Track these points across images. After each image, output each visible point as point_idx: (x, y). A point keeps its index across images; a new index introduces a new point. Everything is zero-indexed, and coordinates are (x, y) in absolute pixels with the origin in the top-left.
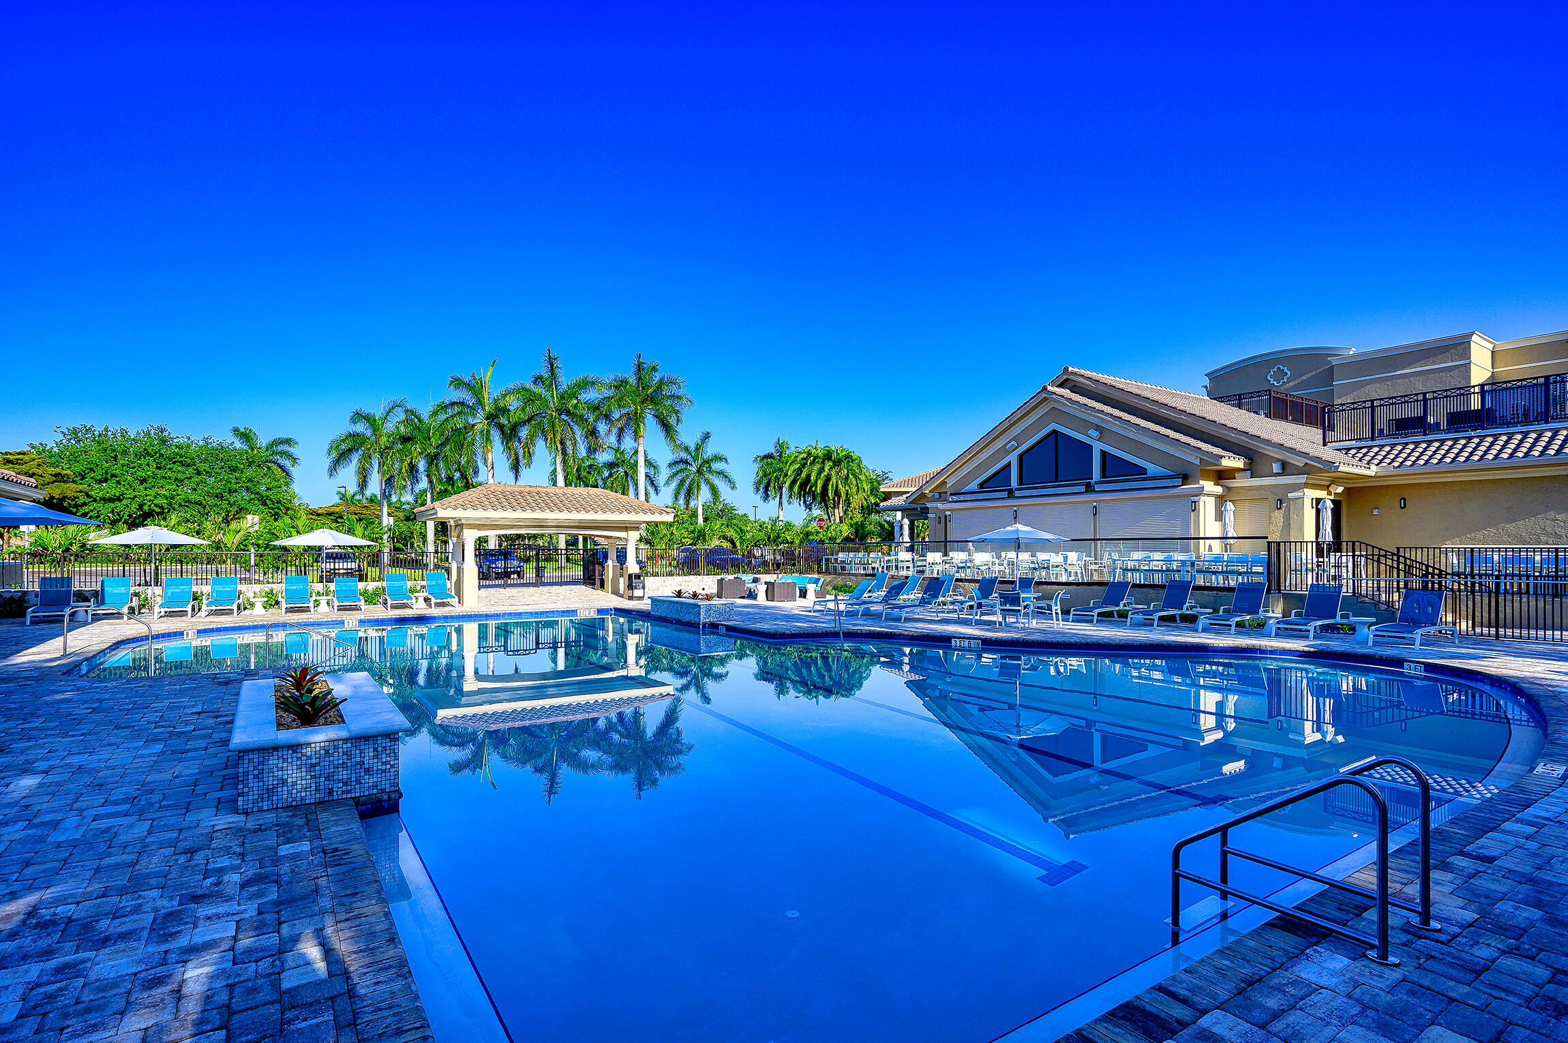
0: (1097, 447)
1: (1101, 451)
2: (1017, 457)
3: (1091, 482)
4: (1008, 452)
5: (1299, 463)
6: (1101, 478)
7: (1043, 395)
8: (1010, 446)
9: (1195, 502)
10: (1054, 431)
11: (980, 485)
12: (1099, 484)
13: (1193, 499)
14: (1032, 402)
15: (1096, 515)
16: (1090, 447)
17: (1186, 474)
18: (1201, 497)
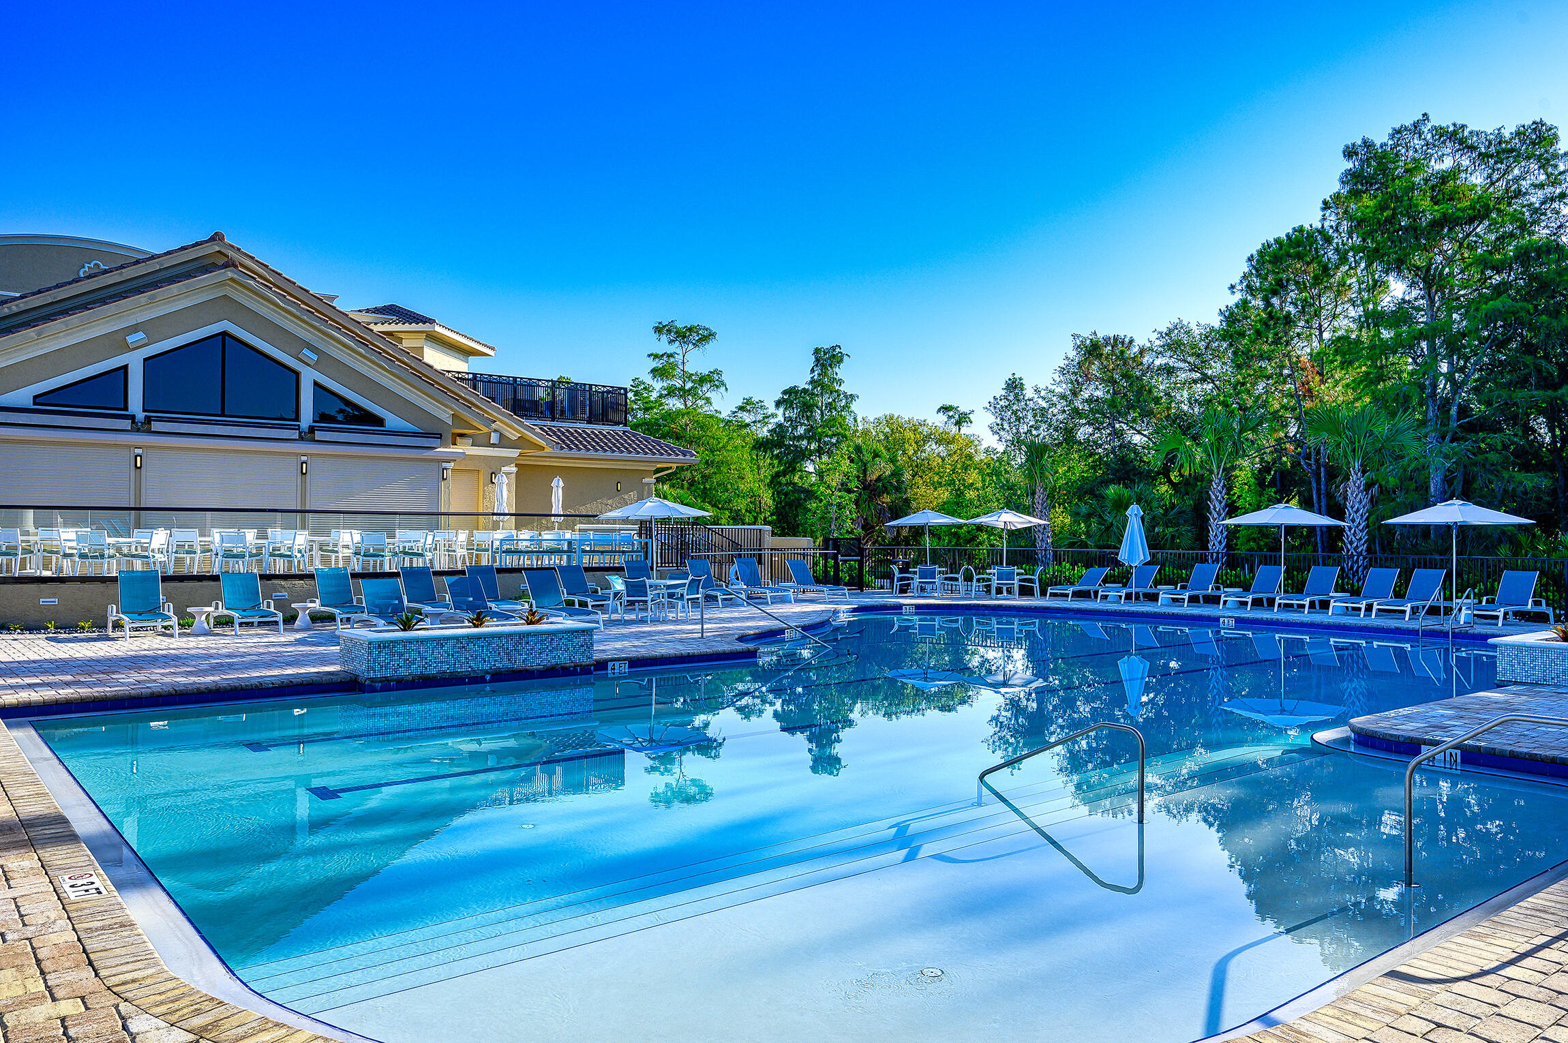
0: (308, 377)
1: (316, 384)
2: (145, 360)
3: (299, 425)
4: (128, 349)
5: (513, 435)
6: (314, 421)
7: (230, 274)
8: (130, 339)
9: (446, 469)
10: (224, 334)
11: (35, 397)
12: (312, 430)
13: (444, 465)
14: (204, 279)
15: (308, 474)
16: (297, 374)
17: (441, 435)
18: (453, 464)
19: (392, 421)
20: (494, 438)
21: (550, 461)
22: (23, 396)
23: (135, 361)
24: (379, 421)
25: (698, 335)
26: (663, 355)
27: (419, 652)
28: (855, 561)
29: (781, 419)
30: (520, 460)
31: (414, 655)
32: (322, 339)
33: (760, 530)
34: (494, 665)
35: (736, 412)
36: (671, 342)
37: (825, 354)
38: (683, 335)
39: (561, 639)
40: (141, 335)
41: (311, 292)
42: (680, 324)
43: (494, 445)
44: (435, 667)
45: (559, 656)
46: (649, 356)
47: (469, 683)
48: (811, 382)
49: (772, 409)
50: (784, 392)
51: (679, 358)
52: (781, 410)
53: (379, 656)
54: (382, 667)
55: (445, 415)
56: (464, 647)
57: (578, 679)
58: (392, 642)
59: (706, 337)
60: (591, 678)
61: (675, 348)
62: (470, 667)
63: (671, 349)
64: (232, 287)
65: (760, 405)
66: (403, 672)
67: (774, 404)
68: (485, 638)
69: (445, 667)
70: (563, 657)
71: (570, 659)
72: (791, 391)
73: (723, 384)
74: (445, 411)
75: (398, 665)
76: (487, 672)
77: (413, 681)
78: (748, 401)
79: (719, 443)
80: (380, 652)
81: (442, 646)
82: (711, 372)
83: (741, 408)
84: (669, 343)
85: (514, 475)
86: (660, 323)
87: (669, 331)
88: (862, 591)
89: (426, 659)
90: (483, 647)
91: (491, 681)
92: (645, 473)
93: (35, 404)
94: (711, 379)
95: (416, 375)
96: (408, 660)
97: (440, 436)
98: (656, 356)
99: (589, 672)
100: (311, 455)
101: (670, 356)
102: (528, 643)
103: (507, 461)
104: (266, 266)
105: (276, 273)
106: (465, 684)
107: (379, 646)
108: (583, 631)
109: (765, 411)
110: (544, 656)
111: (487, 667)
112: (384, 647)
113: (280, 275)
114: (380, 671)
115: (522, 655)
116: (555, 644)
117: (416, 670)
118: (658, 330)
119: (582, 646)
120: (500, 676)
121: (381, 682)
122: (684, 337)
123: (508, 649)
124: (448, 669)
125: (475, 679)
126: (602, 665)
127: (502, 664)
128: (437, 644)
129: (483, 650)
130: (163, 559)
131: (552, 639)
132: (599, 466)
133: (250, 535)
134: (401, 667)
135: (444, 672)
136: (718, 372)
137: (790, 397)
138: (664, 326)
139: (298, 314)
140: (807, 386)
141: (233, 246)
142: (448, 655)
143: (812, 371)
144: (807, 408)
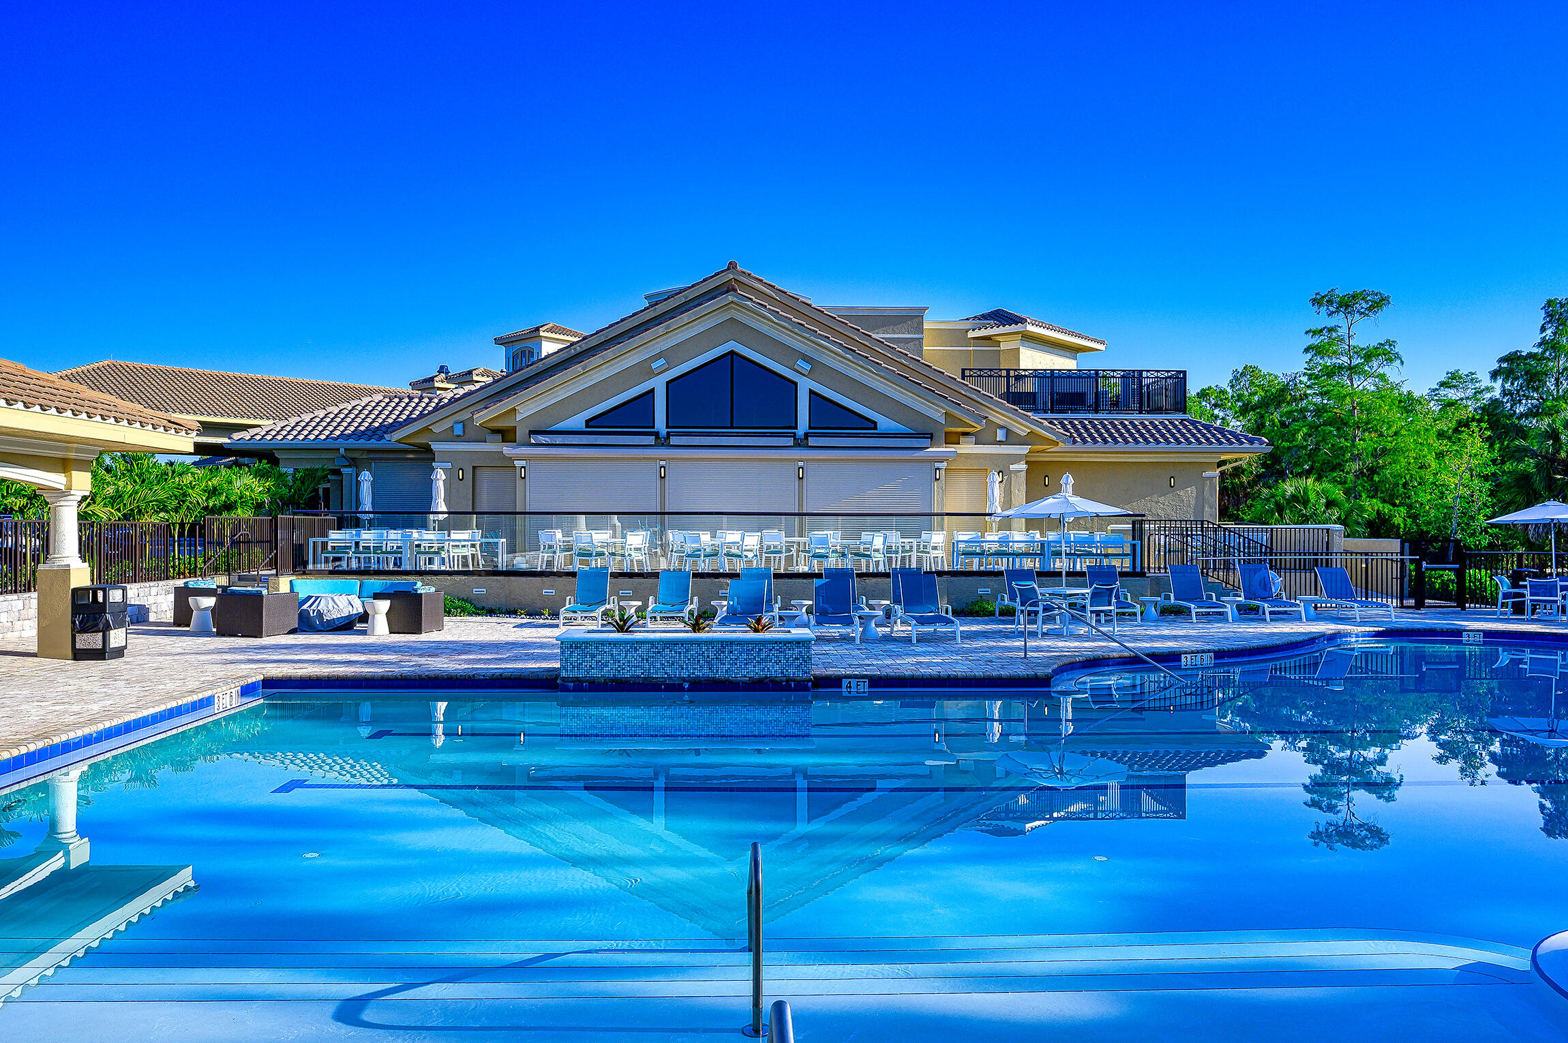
0: (805, 386)
1: (811, 392)
2: (668, 383)
3: (795, 433)
4: (652, 374)
5: (1022, 430)
6: (810, 428)
7: (730, 298)
8: (654, 366)
9: (939, 469)
10: (732, 353)
11: (587, 422)
12: (807, 435)
13: (937, 465)
14: (708, 306)
15: (805, 479)
16: (796, 384)
17: (932, 434)
18: (945, 463)
19: (884, 423)
20: (1000, 435)
21: (1088, 457)
22: (577, 421)
23: (659, 384)
24: (874, 424)
25: (1367, 302)
26: (1321, 331)
27: (612, 655)
28: (1450, 570)
29: (1497, 394)
30: (1031, 456)
31: (607, 658)
32: (816, 349)
33: (1328, 530)
34: (693, 673)
35: (1437, 389)
36: (1331, 314)
37: (1561, 307)
38: (1346, 305)
39: (771, 650)
40: (662, 361)
41: (813, 306)
42: (1340, 293)
43: (1000, 443)
44: (628, 671)
45: (768, 669)
46: (1307, 333)
47: (665, 690)
48: (1540, 345)
49: (1486, 381)
50: (1501, 360)
51: (1343, 331)
52: (1500, 381)
53: (571, 656)
54: (574, 667)
55: (936, 413)
56: (659, 652)
57: (793, 695)
58: (583, 643)
59: (1378, 303)
60: (809, 695)
61: (1339, 320)
62: (666, 673)
63: (1331, 322)
64: (736, 309)
65: (1472, 378)
66: (595, 673)
67: (1488, 376)
68: (682, 644)
69: (639, 672)
70: (774, 670)
71: (782, 673)
72: (1512, 358)
73: (1397, 356)
74: (937, 410)
75: (591, 666)
76: (684, 680)
77: (605, 683)
78: (1454, 376)
79: (1390, 427)
80: (571, 652)
81: (636, 649)
82: (1381, 344)
83: (1443, 384)
84: (1329, 315)
85: (1024, 474)
86: (1317, 294)
87: (1330, 302)
88: (1464, 608)
89: (619, 662)
90: (680, 653)
91: (689, 690)
92: (1208, 466)
93: (587, 426)
94: (1385, 352)
95: (902, 376)
96: (600, 661)
97: (931, 437)
98: (1315, 333)
99: (806, 689)
100: (807, 460)
101: (1330, 330)
102: (731, 652)
103: (1016, 459)
104: (773, 287)
105: (782, 291)
106: (661, 690)
107: (571, 646)
108: (799, 643)
109: (1477, 385)
110: (750, 667)
111: (684, 674)
112: (576, 648)
113: (785, 293)
114: (571, 671)
115: (724, 664)
116: (763, 655)
117: (608, 672)
118: (1317, 302)
119: (798, 659)
120: (699, 685)
121: (572, 682)
122: (1347, 306)
123: (708, 657)
124: (642, 673)
125: (673, 686)
126: (834, 682)
127: (702, 672)
128: (631, 647)
129: (680, 657)
130: (641, 558)
131: (760, 650)
132: (1134, 460)
133: (705, 538)
134: (593, 669)
135: (639, 677)
136: (1391, 343)
137: (1511, 366)
138: (1323, 297)
139: (790, 327)
140: (1535, 350)
141: (744, 273)
142: (643, 659)
143: (1543, 329)
144: (1534, 379)
